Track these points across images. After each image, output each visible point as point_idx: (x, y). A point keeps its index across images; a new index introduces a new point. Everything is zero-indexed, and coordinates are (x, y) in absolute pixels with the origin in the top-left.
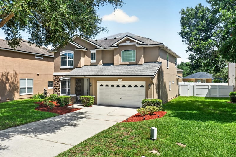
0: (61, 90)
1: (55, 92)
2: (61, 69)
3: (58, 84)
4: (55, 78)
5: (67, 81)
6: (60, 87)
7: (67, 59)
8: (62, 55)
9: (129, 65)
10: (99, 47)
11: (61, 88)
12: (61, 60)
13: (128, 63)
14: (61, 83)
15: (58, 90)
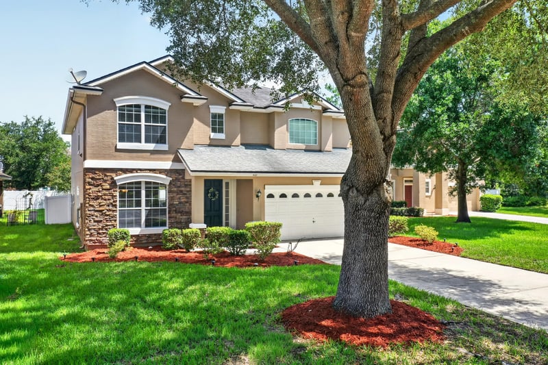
0: (118, 214)
1: (95, 221)
2: (117, 150)
3: (107, 197)
4: (92, 178)
5: (143, 186)
6: (115, 206)
7: (143, 123)
8: (122, 108)
9: (306, 150)
10: (239, 102)
11: (118, 208)
12: (118, 122)
13: (303, 146)
14: (118, 194)
15: (107, 215)
